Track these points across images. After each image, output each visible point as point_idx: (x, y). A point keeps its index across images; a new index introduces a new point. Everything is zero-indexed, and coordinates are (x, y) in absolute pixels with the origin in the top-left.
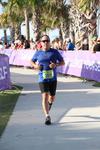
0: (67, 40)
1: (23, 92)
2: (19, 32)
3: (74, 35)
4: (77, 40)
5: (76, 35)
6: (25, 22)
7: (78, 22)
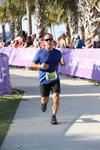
0: (76, 36)
1: (24, 97)
2: (19, 28)
3: (83, 30)
4: (87, 36)
5: (86, 30)
6: (27, 16)
7: (88, 15)
